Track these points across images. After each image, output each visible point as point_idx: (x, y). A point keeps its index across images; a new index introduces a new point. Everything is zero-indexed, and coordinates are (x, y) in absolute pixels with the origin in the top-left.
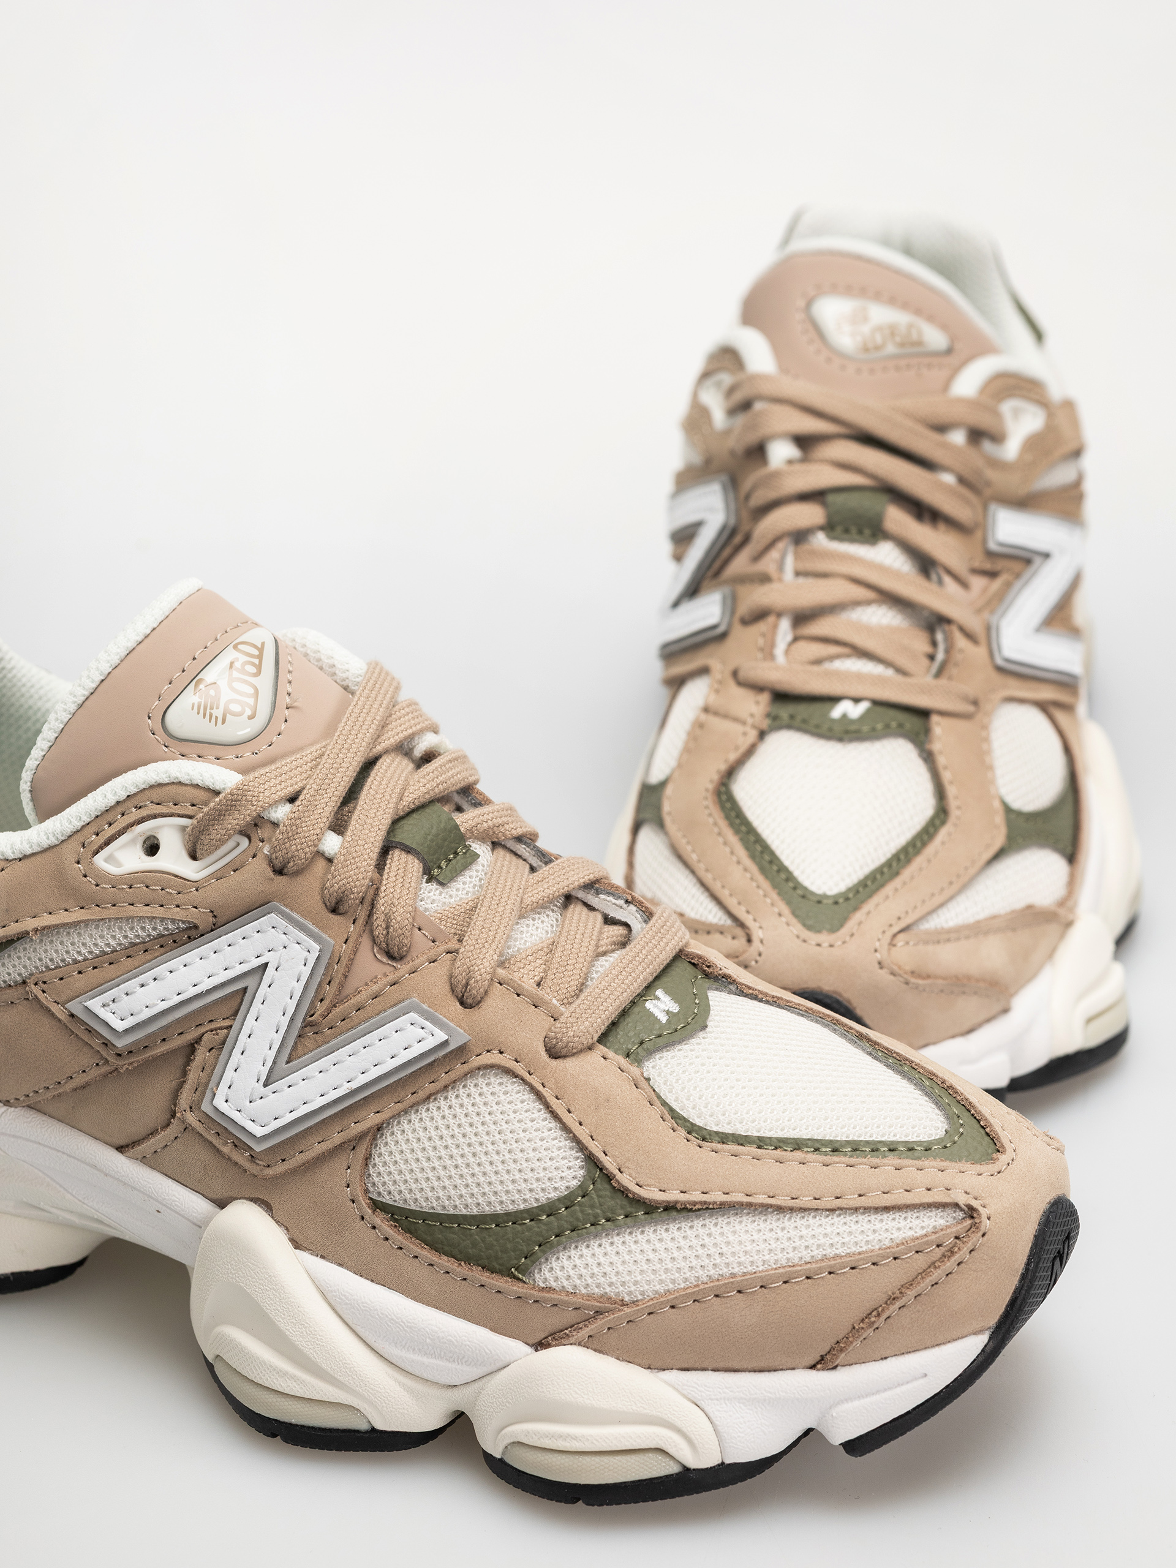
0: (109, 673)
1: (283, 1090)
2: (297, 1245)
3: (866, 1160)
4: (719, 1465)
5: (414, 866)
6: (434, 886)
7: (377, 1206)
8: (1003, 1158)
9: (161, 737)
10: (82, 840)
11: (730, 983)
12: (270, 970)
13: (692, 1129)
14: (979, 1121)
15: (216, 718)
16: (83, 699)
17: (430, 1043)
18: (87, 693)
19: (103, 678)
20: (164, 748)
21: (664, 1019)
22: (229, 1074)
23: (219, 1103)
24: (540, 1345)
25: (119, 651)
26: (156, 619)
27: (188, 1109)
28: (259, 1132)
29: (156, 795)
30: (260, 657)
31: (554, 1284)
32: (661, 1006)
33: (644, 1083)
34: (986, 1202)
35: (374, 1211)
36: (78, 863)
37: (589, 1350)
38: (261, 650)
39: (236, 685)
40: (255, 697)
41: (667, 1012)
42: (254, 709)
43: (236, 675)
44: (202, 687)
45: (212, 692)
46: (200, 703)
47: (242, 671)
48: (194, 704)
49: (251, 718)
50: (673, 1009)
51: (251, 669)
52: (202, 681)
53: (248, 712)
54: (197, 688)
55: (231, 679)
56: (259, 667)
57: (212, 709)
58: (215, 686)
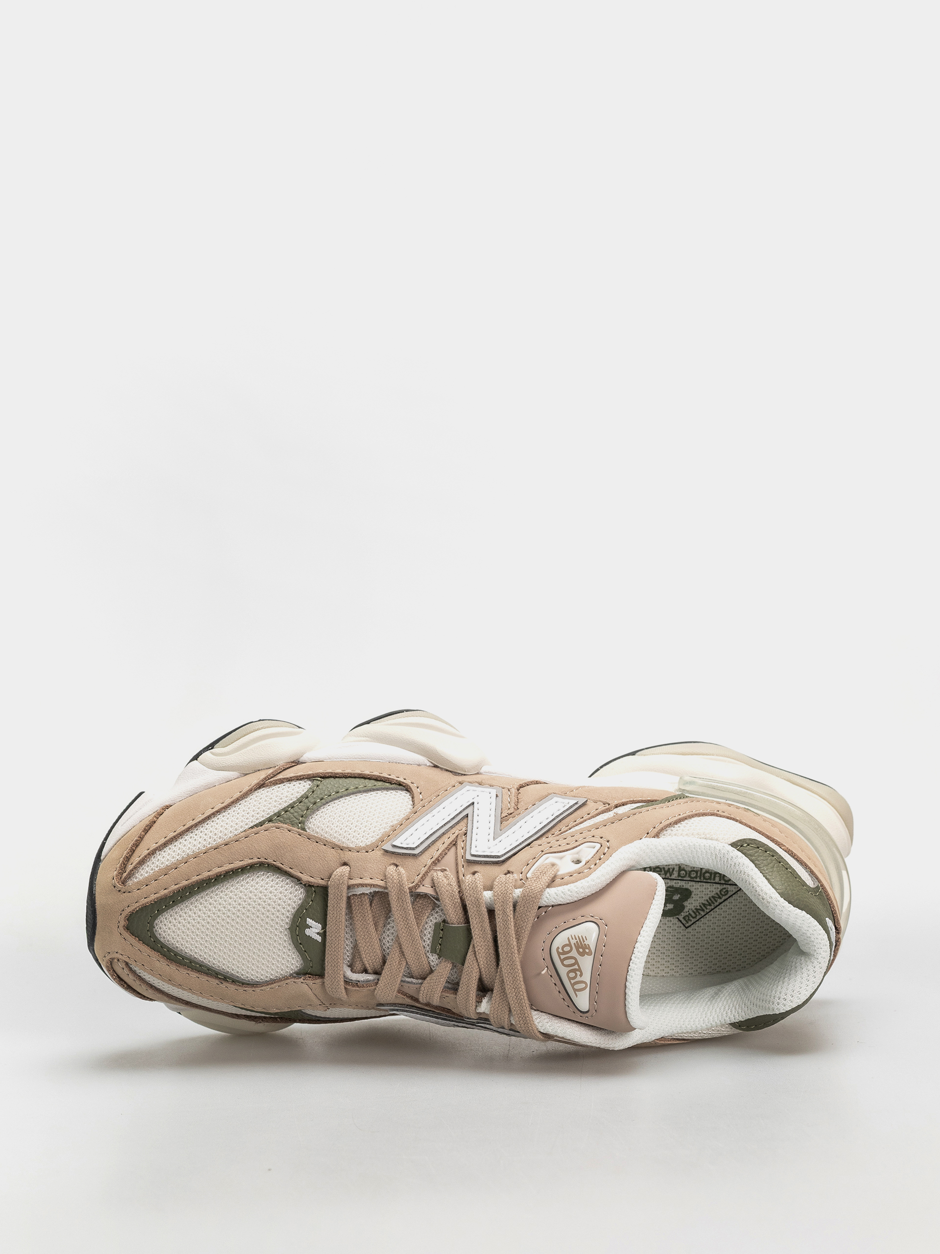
1: (464, 803)
5: (451, 921)
6: (441, 920)
8: (123, 923)
9: (596, 919)
12: (492, 838)
13: (268, 867)
15: (573, 939)
20: (592, 915)
21: (309, 921)
22: (494, 800)
23: (493, 791)
28: (468, 788)
30: (573, 985)
32: (314, 930)
38: (575, 990)
39: (573, 961)
40: (562, 961)
41: (310, 927)
42: (559, 954)
43: (576, 967)
44: (587, 951)
45: (581, 950)
46: (584, 941)
47: (574, 971)
48: (586, 940)
49: (558, 948)
50: (308, 932)
51: (572, 975)
52: (589, 954)
53: (560, 950)
54: (589, 948)
55: (576, 963)
56: (570, 979)
57: (577, 942)
58: (582, 954)
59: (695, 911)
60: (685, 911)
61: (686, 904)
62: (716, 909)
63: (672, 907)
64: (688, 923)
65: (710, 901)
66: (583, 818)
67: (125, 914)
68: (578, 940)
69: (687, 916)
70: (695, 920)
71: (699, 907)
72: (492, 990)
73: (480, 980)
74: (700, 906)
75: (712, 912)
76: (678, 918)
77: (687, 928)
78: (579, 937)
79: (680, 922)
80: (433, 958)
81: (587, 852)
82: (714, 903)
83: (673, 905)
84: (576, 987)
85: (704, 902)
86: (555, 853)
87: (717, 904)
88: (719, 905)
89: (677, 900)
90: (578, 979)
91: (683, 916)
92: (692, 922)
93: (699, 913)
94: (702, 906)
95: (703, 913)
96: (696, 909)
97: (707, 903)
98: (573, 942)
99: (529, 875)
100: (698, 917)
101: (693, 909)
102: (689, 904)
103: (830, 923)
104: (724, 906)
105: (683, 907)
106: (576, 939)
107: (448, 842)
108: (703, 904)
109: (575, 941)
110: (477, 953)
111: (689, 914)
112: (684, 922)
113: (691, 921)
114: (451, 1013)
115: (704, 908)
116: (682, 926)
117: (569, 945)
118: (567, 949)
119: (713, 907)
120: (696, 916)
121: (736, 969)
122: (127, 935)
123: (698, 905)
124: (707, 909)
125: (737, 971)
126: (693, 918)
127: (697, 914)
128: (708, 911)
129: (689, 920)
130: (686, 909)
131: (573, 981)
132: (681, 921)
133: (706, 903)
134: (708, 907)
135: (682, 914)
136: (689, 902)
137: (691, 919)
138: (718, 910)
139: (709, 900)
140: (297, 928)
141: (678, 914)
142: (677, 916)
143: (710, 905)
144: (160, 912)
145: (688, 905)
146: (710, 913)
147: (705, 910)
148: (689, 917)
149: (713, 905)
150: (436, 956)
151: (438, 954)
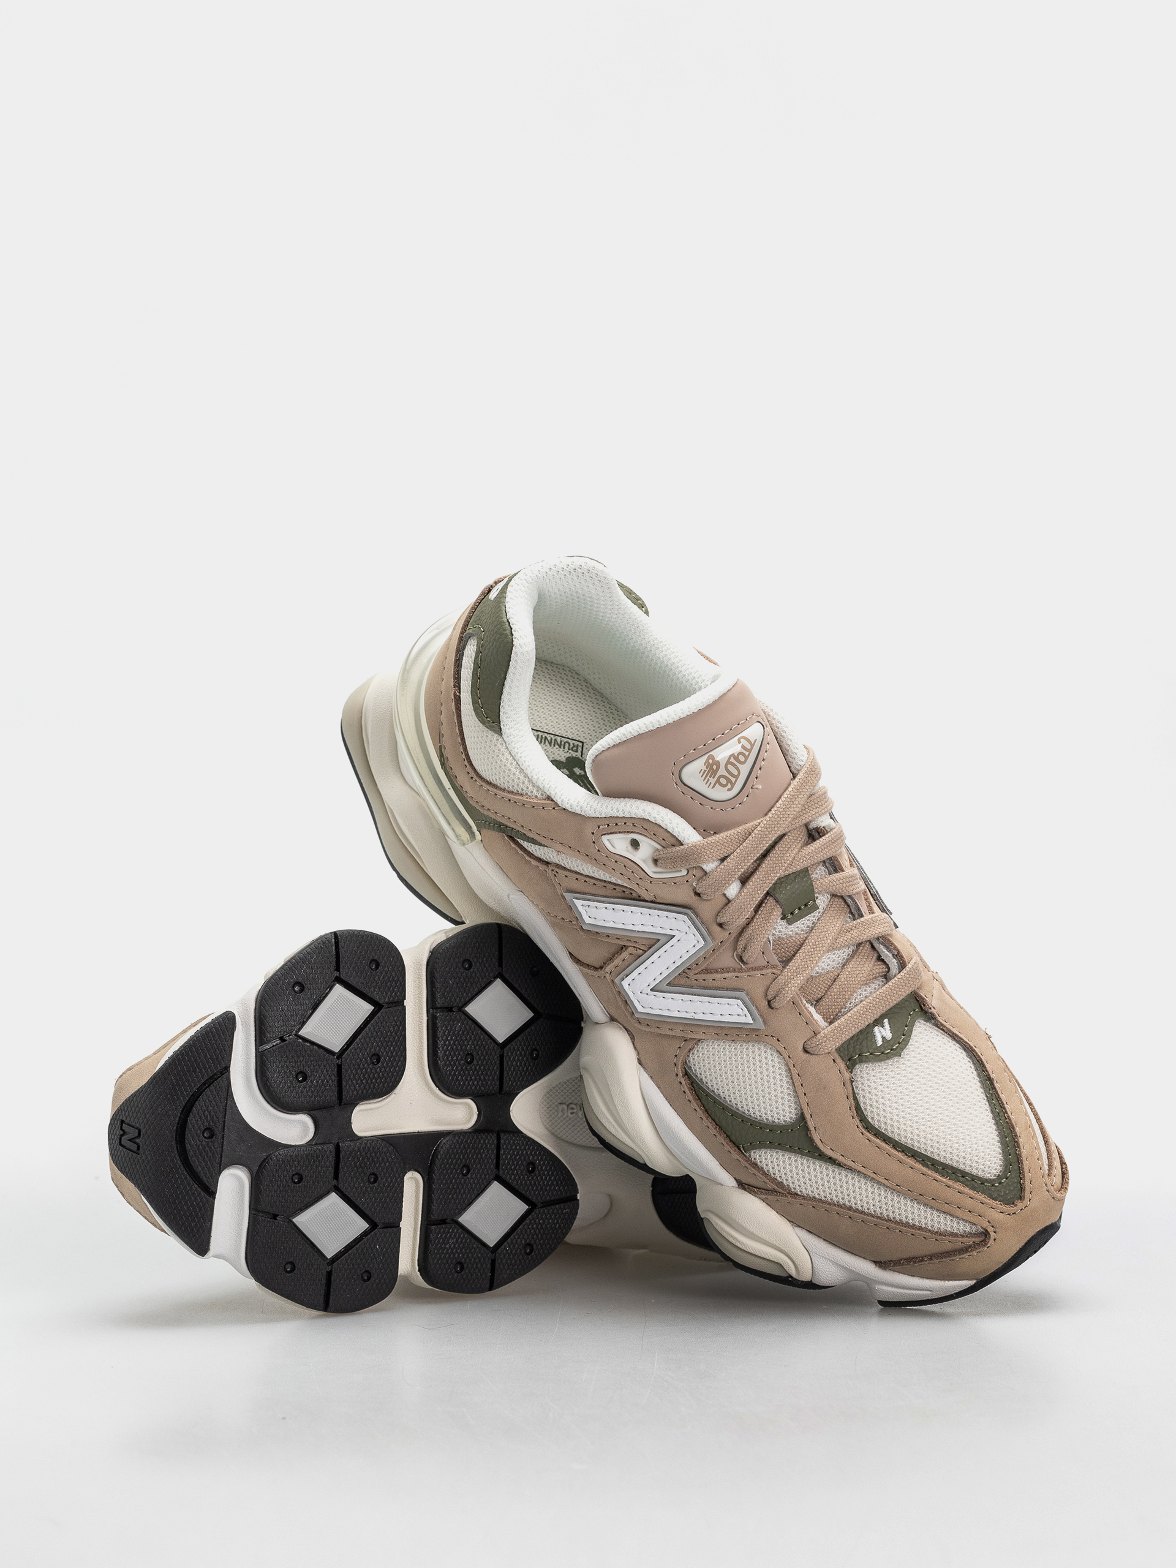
1: (659, 997)
2: (640, 1062)
3: (944, 1180)
4: (808, 1282)
5: (778, 912)
6: (784, 922)
7: (686, 1074)
8: (1020, 1205)
9: (676, 778)
11: (933, 1019)
12: (674, 940)
13: (863, 1119)
14: (1020, 1173)
15: (711, 783)
17: (742, 1020)
20: (675, 784)
21: (880, 1042)
22: (634, 974)
23: (625, 983)
24: (742, 1185)
25: (675, 717)
27: (609, 973)
28: (640, 1009)
30: (750, 751)
31: (759, 1163)
32: (883, 1033)
33: (848, 1085)
34: (997, 1230)
35: (683, 1076)
37: (764, 1203)
38: (752, 745)
39: (730, 767)
40: (737, 777)
41: (883, 1038)
42: (733, 785)
43: (732, 760)
44: (711, 761)
45: (715, 767)
46: (705, 771)
47: (736, 759)
48: (701, 770)
49: (729, 790)
50: (889, 1035)
51: (742, 758)
52: (712, 757)
53: (729, 786)
54: (707, 761)
55: (728, 762)
56: (746, 758)
57: (710, 777)
58: (718, 764)
59: (562, 747)
60: (570, 755)
61: (564, 760)
62: (545, 730)
63: (577, 768)
64: (578, 745)
65: (543, 741)
66: (585, 881)
67: (1010, 1209)
68: (708, 777)
69: (573, 751)
70: (570, 741)
71: (557, 746)
72: (806, 825)
73: (807, 844)
74: (554, 746)
75: (551, 732)
76: (582, 756)
77: (583, 743)
78: (704, 780)
79: (584, 752)
80: (822, 901)
81: (618, 844)
82: (542, 736)
83: (574, 769)
84: (749, 747)
85: (548, 745)
86: (642, 869)
87: (539, 733)
88: (540, 731)
89: (567, 769)
90: (741, 750)
91: (576, 753)
92: (574, 742)
93: (561, 741)
94: (553, 744)
95: (559, 739)
96: (560, 748)
97: (547, 741)
98: (713, 781)
99: (684, 872)
100: (566, 740)
101: (562, 750)
102: (561, 756)
103: (493, 595)
104: (536, 726)
105: (568, 759)
106: (708, 780)
107: (709, 977)
108: (550, 745)
109: (711, 780)
110: (789, 863)
111: (569, 749)
112: (580, 749)
113: (573, 744)
115: (553, 741)
116: (584, 748)
118: (723, 781)
119: (546, 734)
120: (565, 743)
121: (578, 676)
122: (1027, 1194)
123: (555, 748)
124: (551, 738)
125: (579, 675)
126: (569, 744)
127: (563, 743)
128: (552, 736)
129: (574, 746)
130: (568, 755)
131: (747, 753)
132: (582, 752)
133: (547, 743)
134: (549, 738)
135: (574, 755)
136: (560, 758)
137: (572, 745)
138: (545, 729)
139: (543, 743)
140: (894, 1049)
141: (578, 758)
142: (581, 758)
143: (546, 738)
144: (983, 1181)
145: (563, 756)
146: (553, 733)
147: (553, 739)
148: (572, 748)
149: (544, 736)
150: (818, 901)
151: (815, 901)
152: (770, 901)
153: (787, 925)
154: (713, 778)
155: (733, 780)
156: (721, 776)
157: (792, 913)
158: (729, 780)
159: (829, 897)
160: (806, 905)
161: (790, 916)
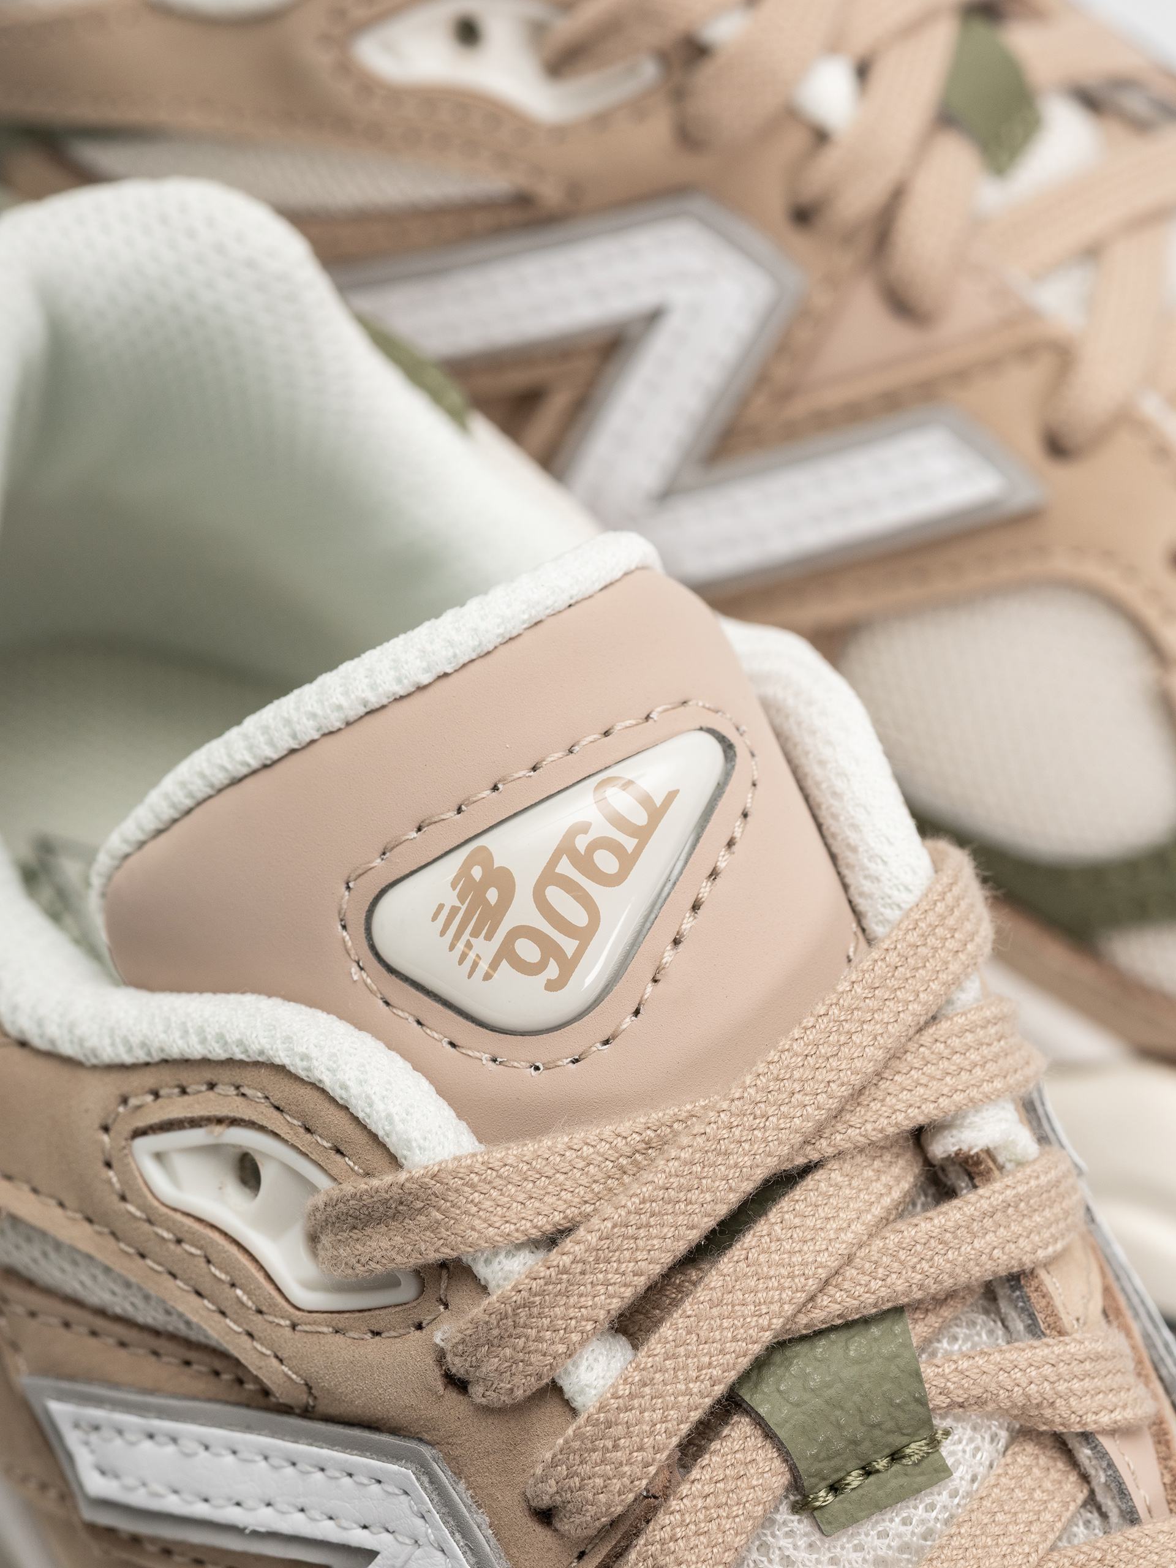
0: (313, 742)
6: (800, 1525)
9: (354, 943)
10: (125, 1089)
15: (479, 956)
16: (245, 770)
18: (255, 764)
19: (296, 746)
20: (354, 969)
26: (455, 656)
29: (281, 1090)
30: (644, 834)
36: (106, 1129)
38: (656, 814)
39: (555, 895)
40: (585, 936)
42: (568, 966)
43: (565, 867)
44: (477, 873)
45: (492, 895)
46: (454, 911)
47: (585, 863)
48: (441, 907)
49: (552, 986)
51: (607, 862)
52: (484, 857)
53: (553, 970)
54: (465, 871)
55: (549, 877)
56: (628, 861)
57: (475, 934)
58: (504, 881)
68: (466, 936)
78: (452, 947)
84: (639, 818)
90: (602, 828)
98: (486, 949)
106: (470, 945)
109: (479, 943)
110: (823, 1273)
114: (1114, 1299)
117: (506, 953)
118: (528, 950)
131: (629, 844)
150: (947, 1449)
151: (934, 1443)
152: (740, 1430)
153: (816, 1537)
154: (488, 937)
155: (569, 946)
156: (519, 932)
157: (835, 1488)
158: (550, 949)
159: (1004, 1435)
160: (896, 1456)
161: (824, 1497)
